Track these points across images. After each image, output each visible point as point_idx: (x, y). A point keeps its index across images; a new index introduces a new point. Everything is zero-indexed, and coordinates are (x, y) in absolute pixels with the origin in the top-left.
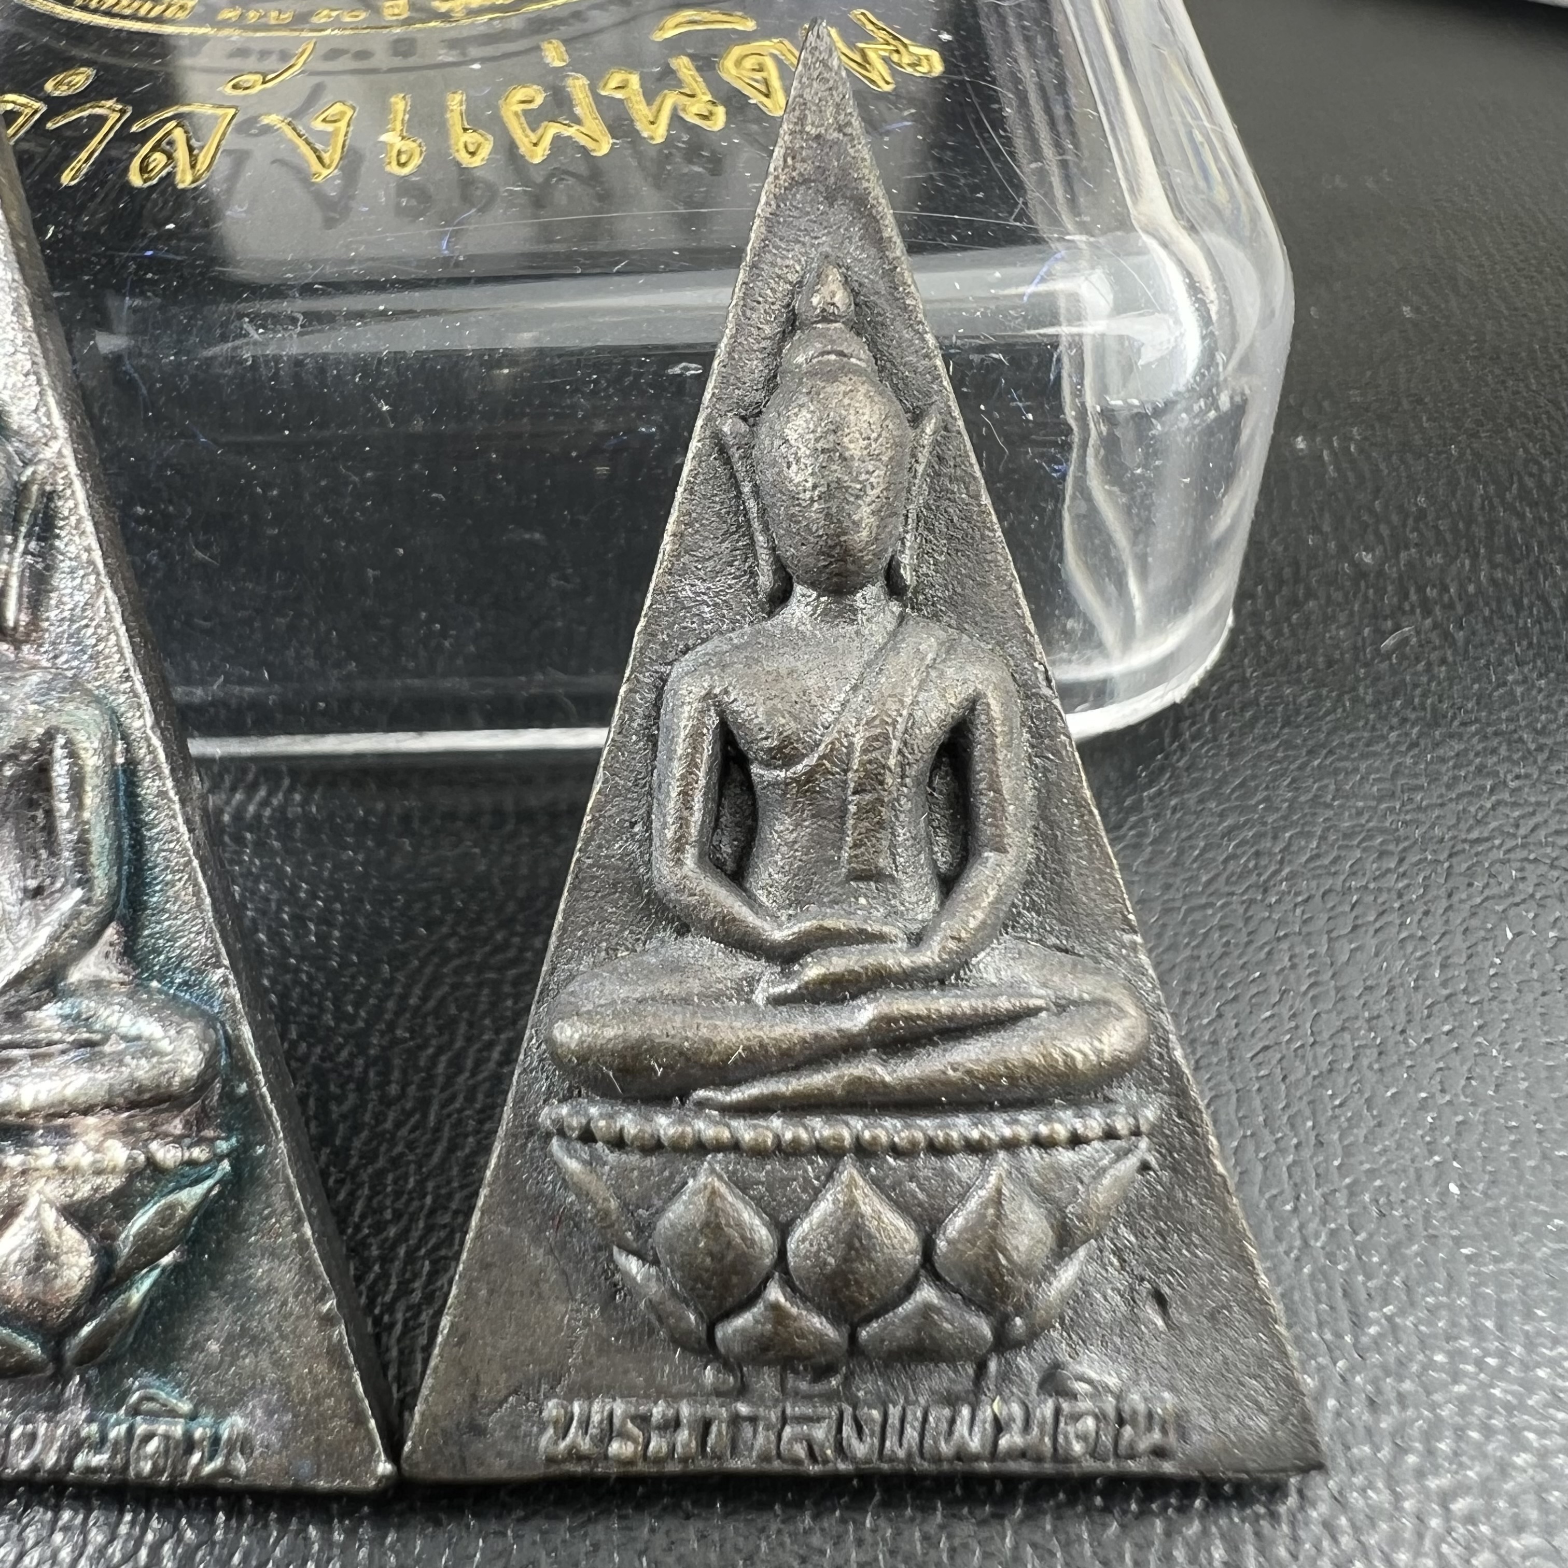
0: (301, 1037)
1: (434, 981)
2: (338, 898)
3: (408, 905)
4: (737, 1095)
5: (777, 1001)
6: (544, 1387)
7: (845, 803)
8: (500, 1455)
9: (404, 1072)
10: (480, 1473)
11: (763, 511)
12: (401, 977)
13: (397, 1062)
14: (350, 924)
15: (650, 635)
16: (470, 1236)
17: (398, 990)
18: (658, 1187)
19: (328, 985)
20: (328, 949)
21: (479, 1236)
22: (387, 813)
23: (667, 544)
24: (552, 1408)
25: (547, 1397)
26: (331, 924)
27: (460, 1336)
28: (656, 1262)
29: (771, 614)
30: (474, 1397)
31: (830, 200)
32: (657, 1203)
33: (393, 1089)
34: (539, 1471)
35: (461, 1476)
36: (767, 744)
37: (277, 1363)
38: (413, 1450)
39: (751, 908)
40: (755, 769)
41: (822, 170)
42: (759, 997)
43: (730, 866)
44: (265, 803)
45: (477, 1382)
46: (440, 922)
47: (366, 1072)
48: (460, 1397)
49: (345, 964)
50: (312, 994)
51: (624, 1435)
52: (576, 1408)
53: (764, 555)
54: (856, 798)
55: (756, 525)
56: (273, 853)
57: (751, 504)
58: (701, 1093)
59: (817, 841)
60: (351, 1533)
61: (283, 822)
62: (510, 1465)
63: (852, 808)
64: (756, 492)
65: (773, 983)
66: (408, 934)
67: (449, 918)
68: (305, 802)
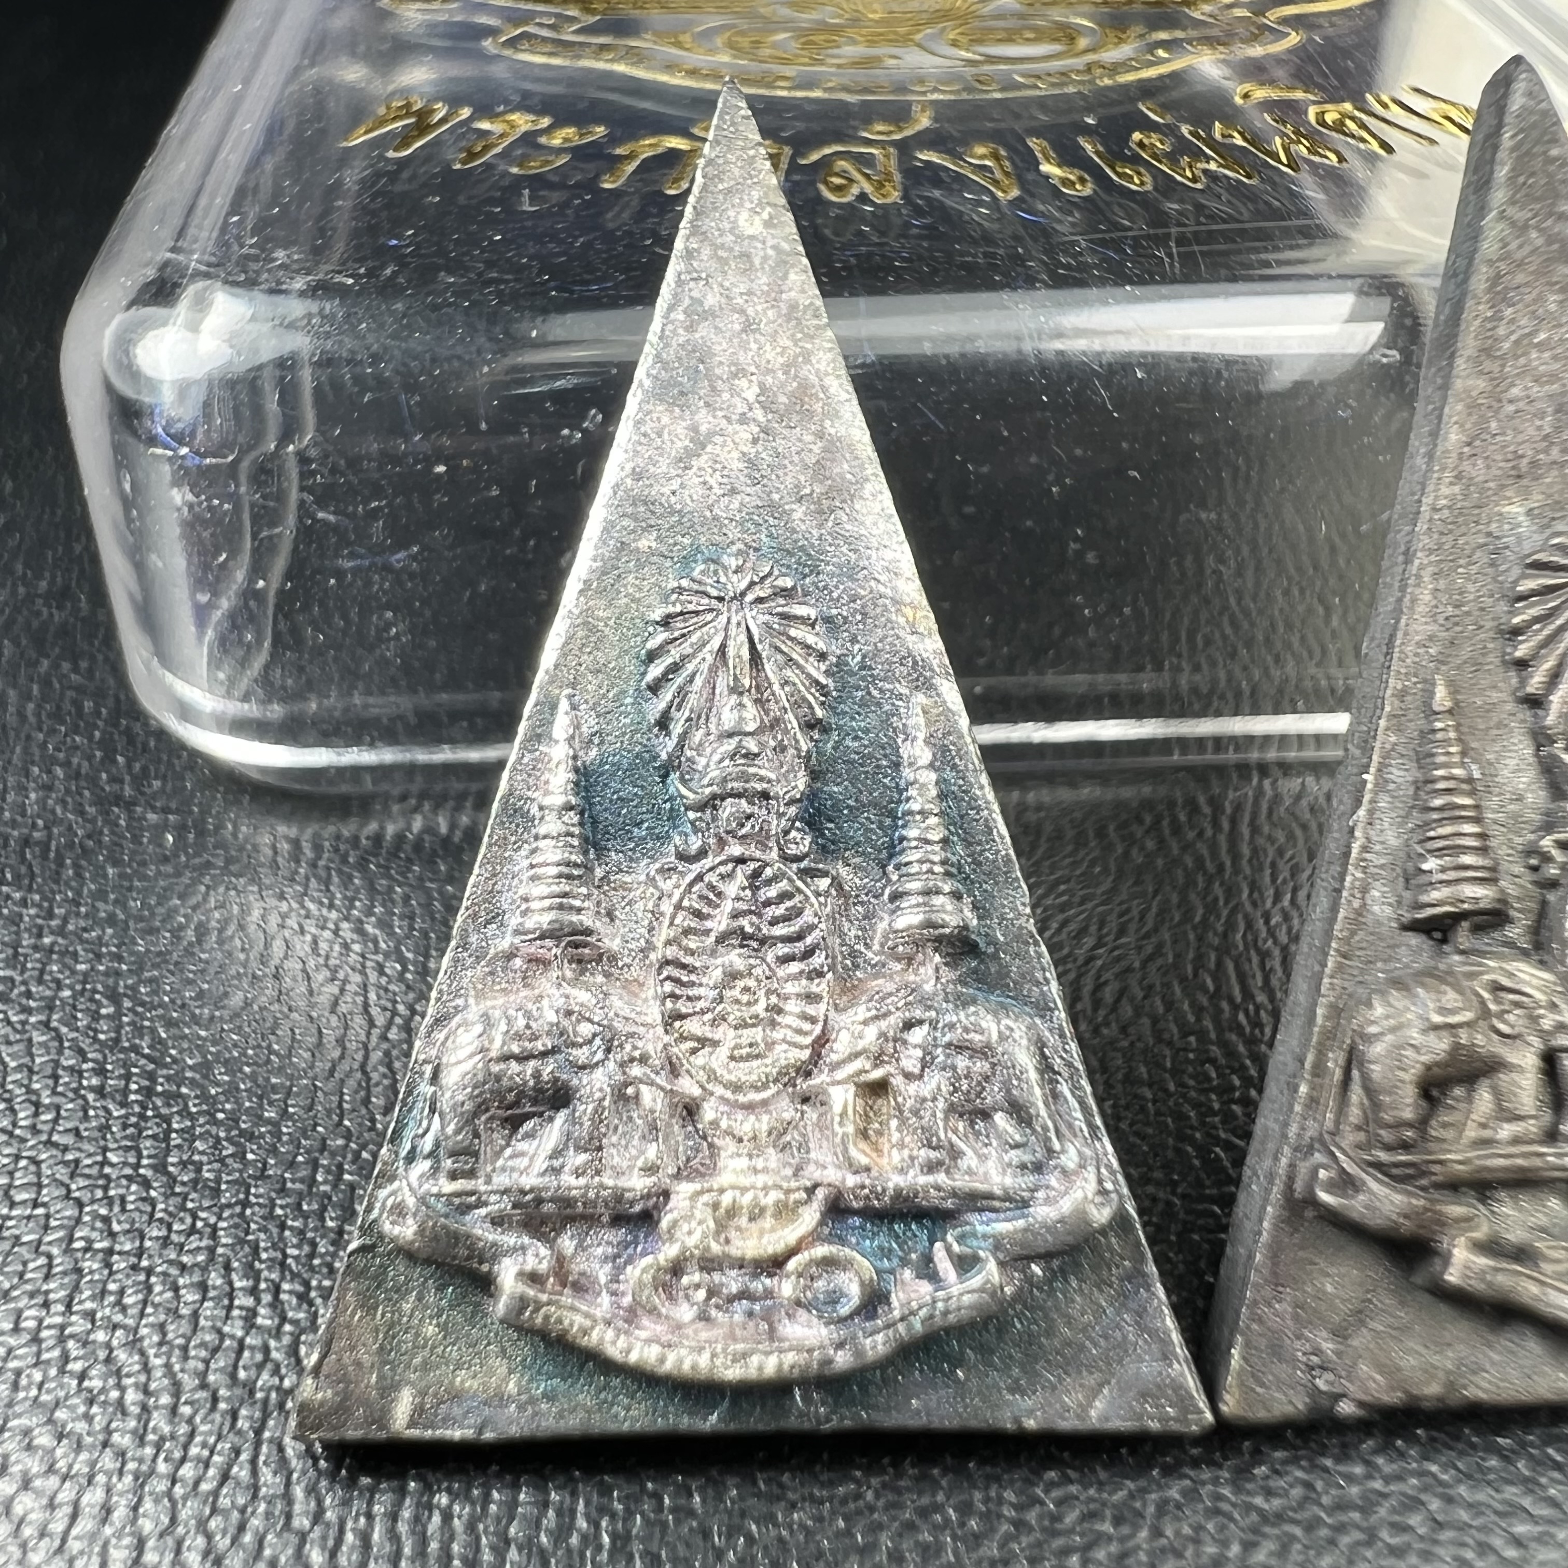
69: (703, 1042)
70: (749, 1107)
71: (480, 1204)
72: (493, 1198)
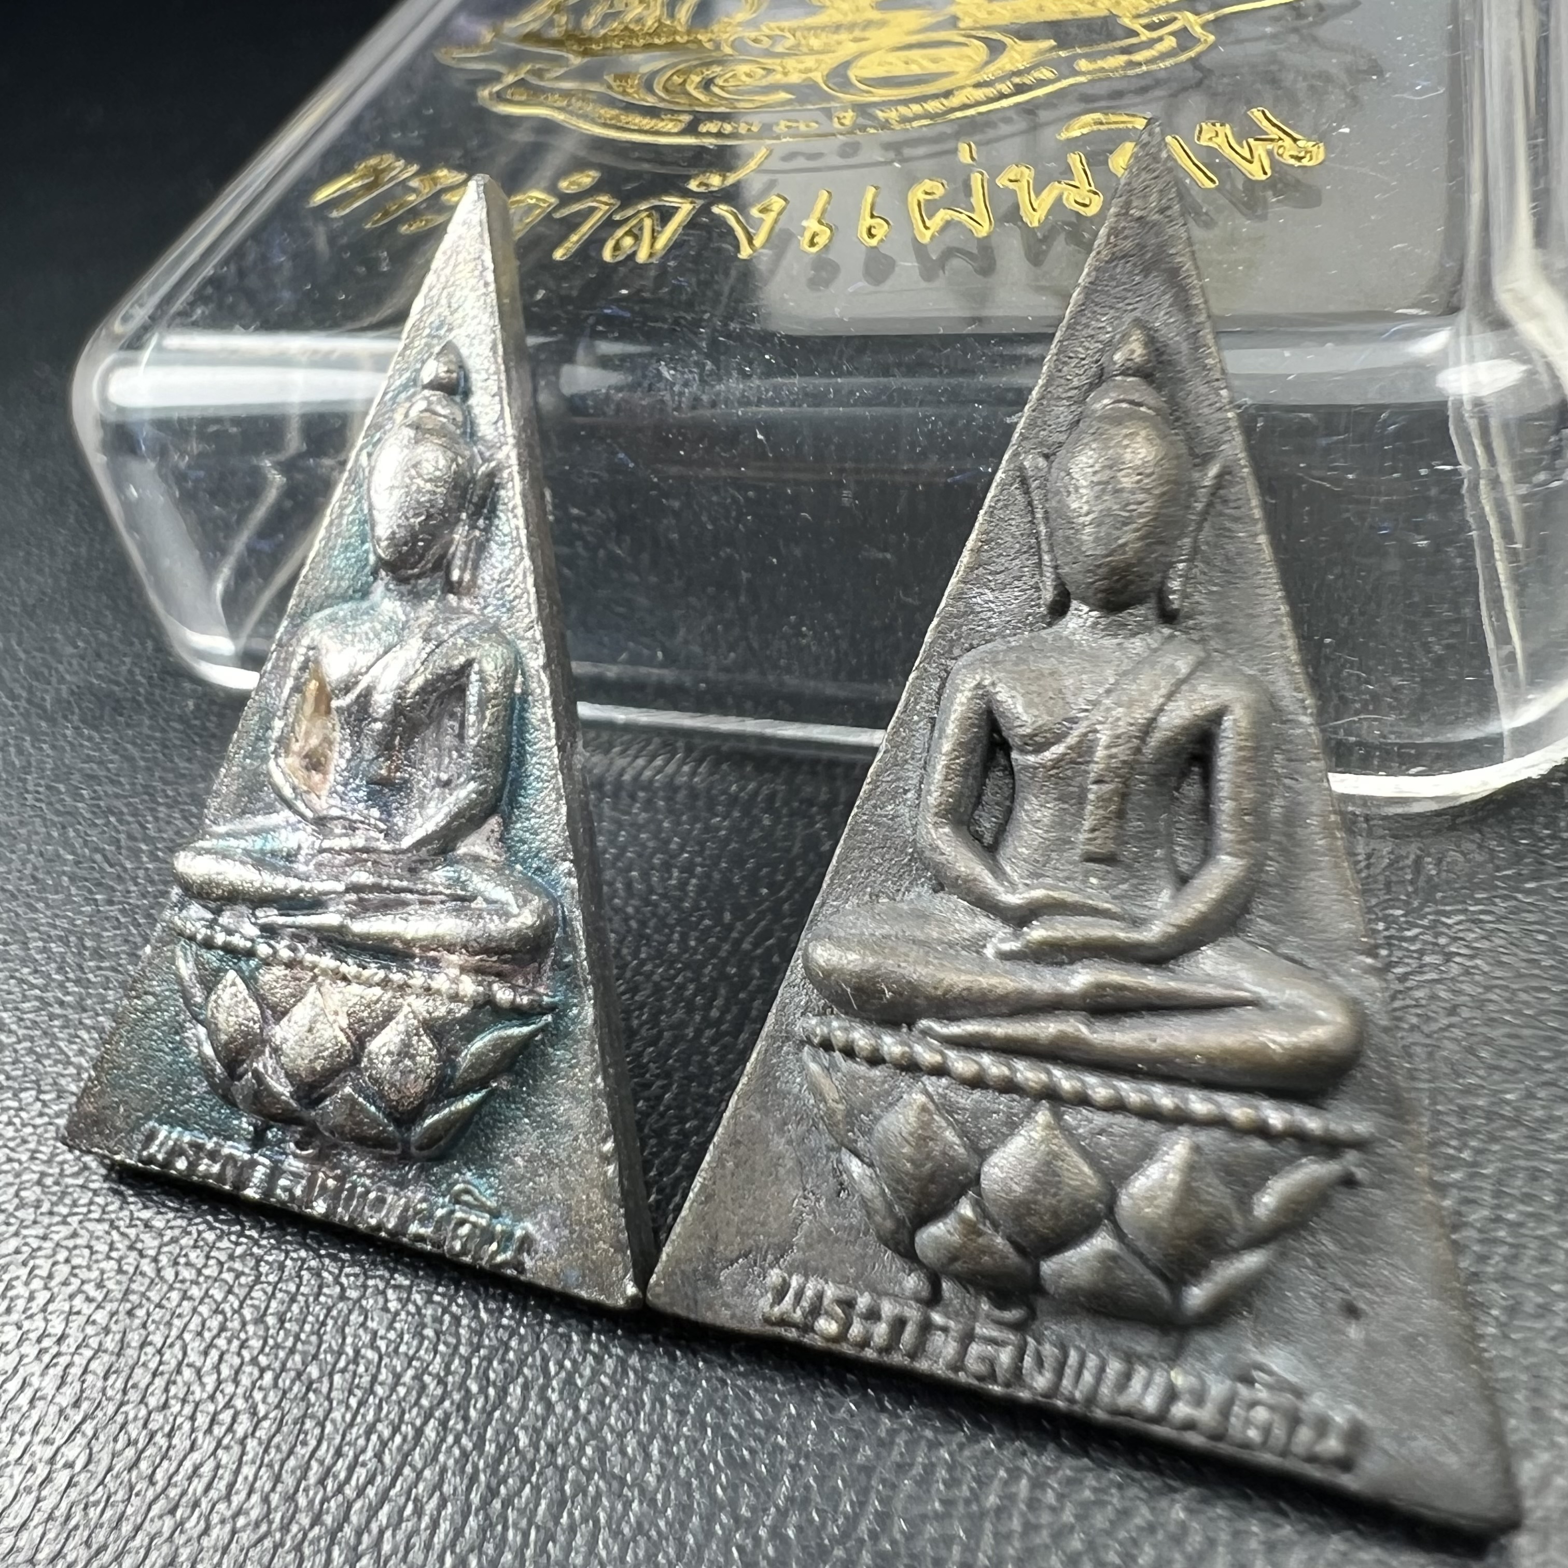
0: (650, 958)
1: (767, 934)
2: (700, 853)
3: (758, 868)
4: (955, 1029)
5: (1005, 956)
6: (770, 1257)
7: (1084, 791)
8: (727, 1306)
9: (727, 999)
10: (708, 1317)
11: (1050, 535)
12: (739, 925)
13: (723, 991)
14: (708, 876)
15: (941, 634)
16: (727, 1114)
17: (735, 935)
18: (878, 1096)
19: (679, 922)
20: (686, 893)
21: (734, 1116)
22: (756, 793)
23: (965, 558)
24: (775, 1276)
25: (771, 1266)
26: (692, 874)
27: (708, 1196)
28: (871, 1165)
29: (1050, 625)
30: (712, 1251)
31: (1146, 272)
32: (877, 1111)
33: (714, 1013)
34: (756, 1327)
35: (693, 1316)
36: (1021, 731)
37: (566, 1187)
38: (657, 1284)
39: (993, 872)
40: (1014, 755)
41: (1141, 247)
42: (989, 952)
43: (988, 839)
44: (660, 770)
45: (716, 1238)
46: (782, 886)
47: (695, 995)
48: (700, 1247)
49: (696, 907)
50: (666, 925)
51: (830, 1315)
52: (795, 1282)
53: (1049, 574)
54: (1094, 787)
55: (1044, 546)
56: (657, 811)
57: (1043, 529)
58: (924, 1023)
59: (1059, 823)
60: (604, 1347)
61: (671, 788)
62: (733, 1316)
63: (1091, 796)
64: (1047, 519)
65: (1002, 940)
66: (753, 891)
67: (789, 885)
68: (693, 773)
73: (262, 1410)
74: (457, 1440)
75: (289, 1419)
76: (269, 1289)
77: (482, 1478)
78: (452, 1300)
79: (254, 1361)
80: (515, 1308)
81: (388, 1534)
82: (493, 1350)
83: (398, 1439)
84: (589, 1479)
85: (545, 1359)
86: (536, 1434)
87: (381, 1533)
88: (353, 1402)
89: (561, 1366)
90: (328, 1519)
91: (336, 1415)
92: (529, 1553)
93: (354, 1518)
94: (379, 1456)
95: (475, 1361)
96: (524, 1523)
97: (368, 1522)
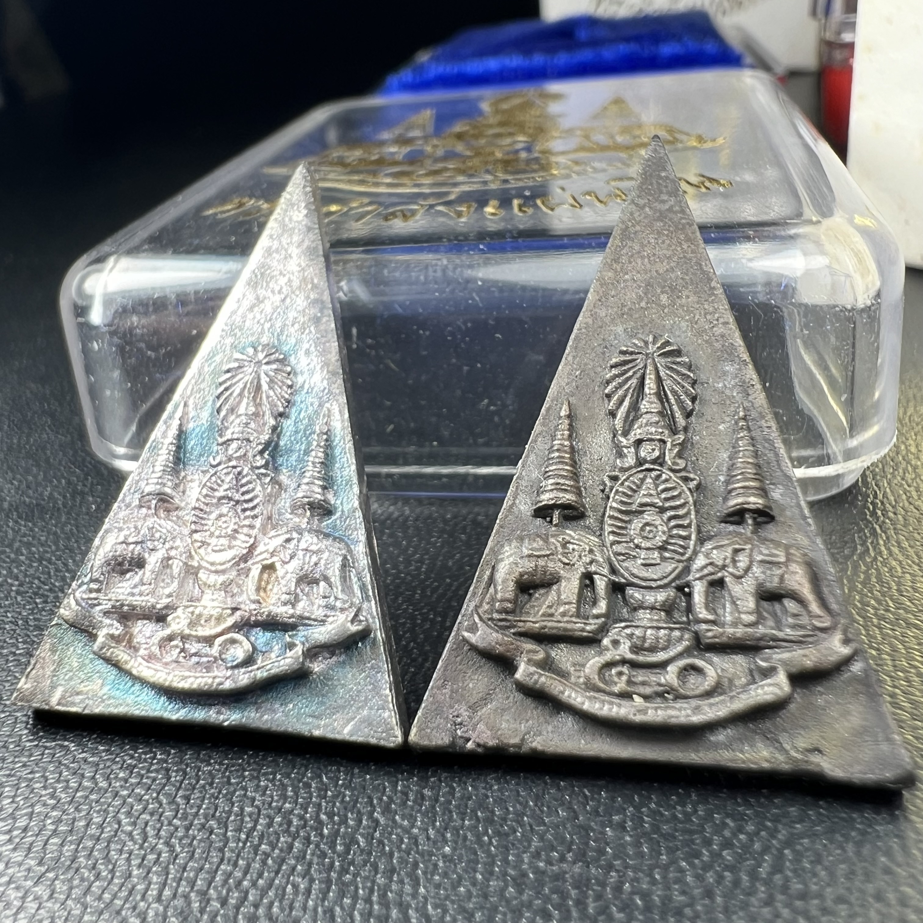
69: (203, 543)
70: (216, 572)
71: (99, 604)
72: (105, 602)
73: (178, 849)
74: (317, 846)
75: (198, 851)
76: (178, 784)
77: (337, 864)
78: (304, 775)
79: (170, 824)
80: (346, 775)
81: (276, 904)
82: (335, 797)
83: (277, 851)
84: (409, 854)
85: (370, 799)
86: (369, 838)
87: (271, 904)
88: (243, 836)
89: (381, 799)
90: (233, 901)
91: (232, 845)
92: (375, 898)
93: (251, 898)
94: (264, 862)
95: (324, 804)
96: (369, 884)
97: (261, 899)
